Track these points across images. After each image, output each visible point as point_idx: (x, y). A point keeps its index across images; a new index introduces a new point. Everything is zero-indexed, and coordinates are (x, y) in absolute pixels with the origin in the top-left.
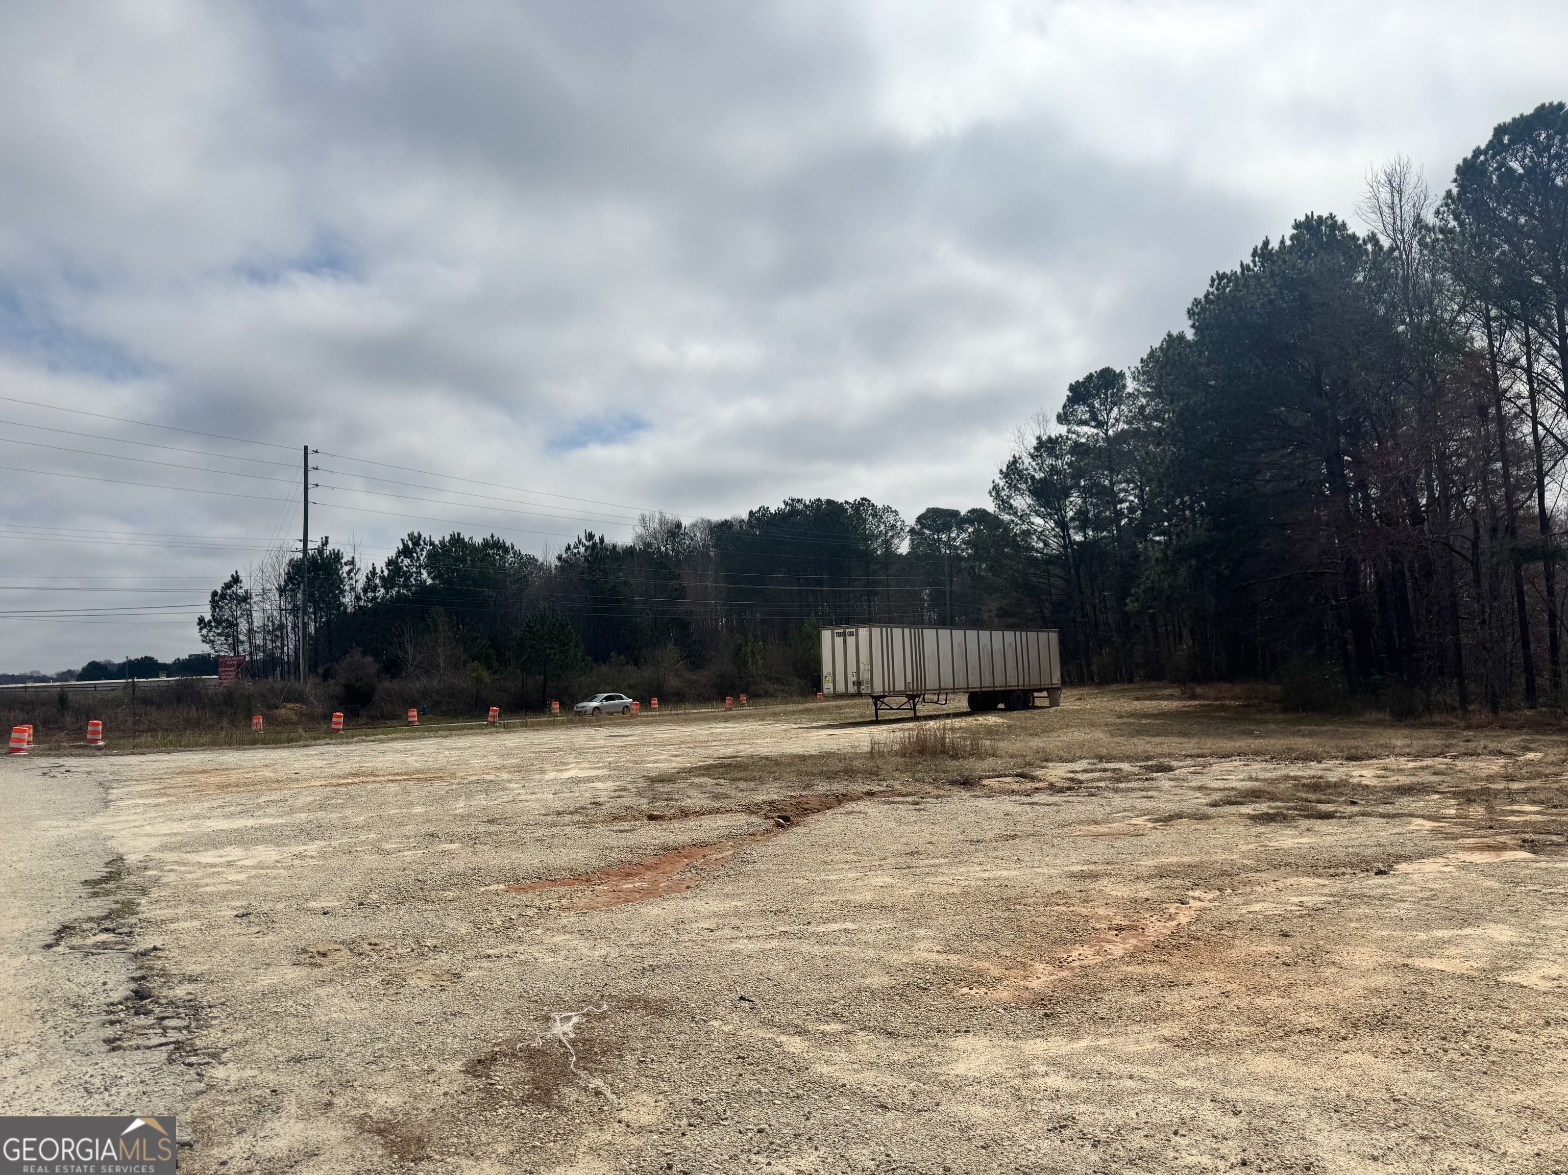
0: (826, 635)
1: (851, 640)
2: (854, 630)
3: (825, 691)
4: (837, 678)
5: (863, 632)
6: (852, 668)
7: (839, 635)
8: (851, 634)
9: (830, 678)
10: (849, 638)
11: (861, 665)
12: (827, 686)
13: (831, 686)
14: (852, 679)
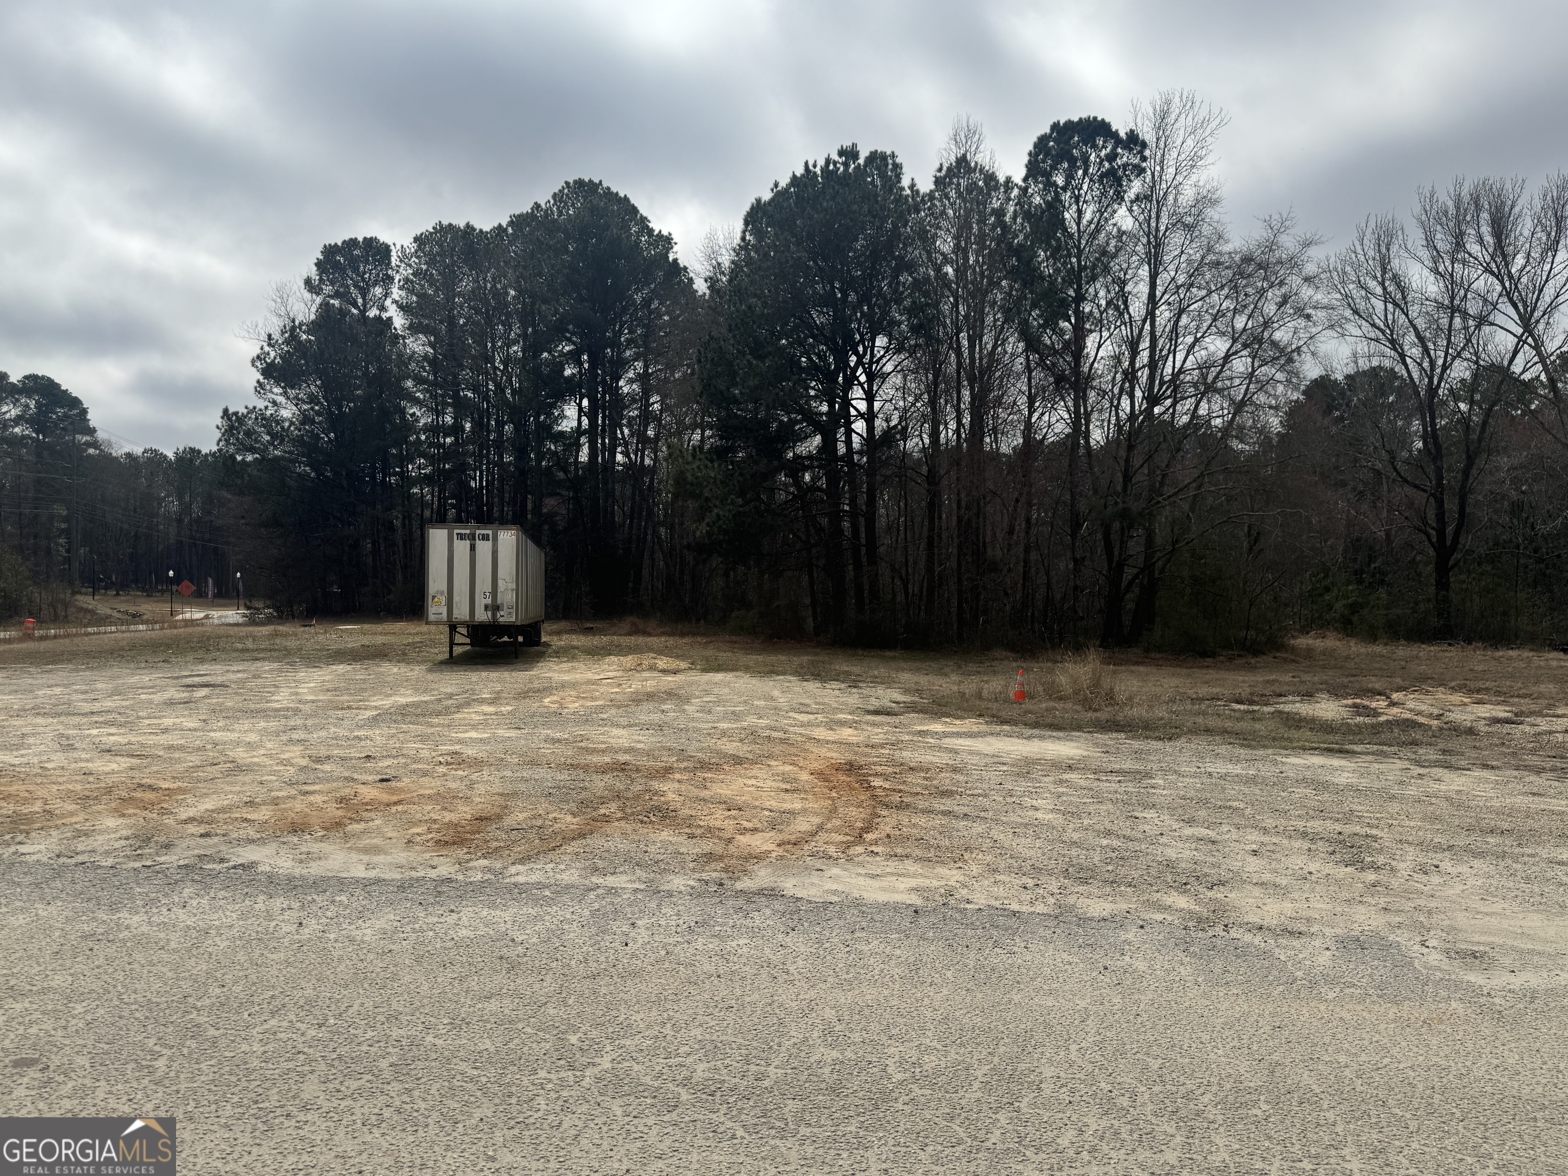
0: (438, 538)
1: (483, 548)
2: (490, 532)
3: (432, 617)
4: (456, 599)
5: (508, 538)
6: (484, 584)
7: (461, 537)
8: (485, 538)
9: (443, 600)
10: (480, 544)
11: (500, 583)
12: (436, 609)
13: (444, 610)
14: (482, 601)
